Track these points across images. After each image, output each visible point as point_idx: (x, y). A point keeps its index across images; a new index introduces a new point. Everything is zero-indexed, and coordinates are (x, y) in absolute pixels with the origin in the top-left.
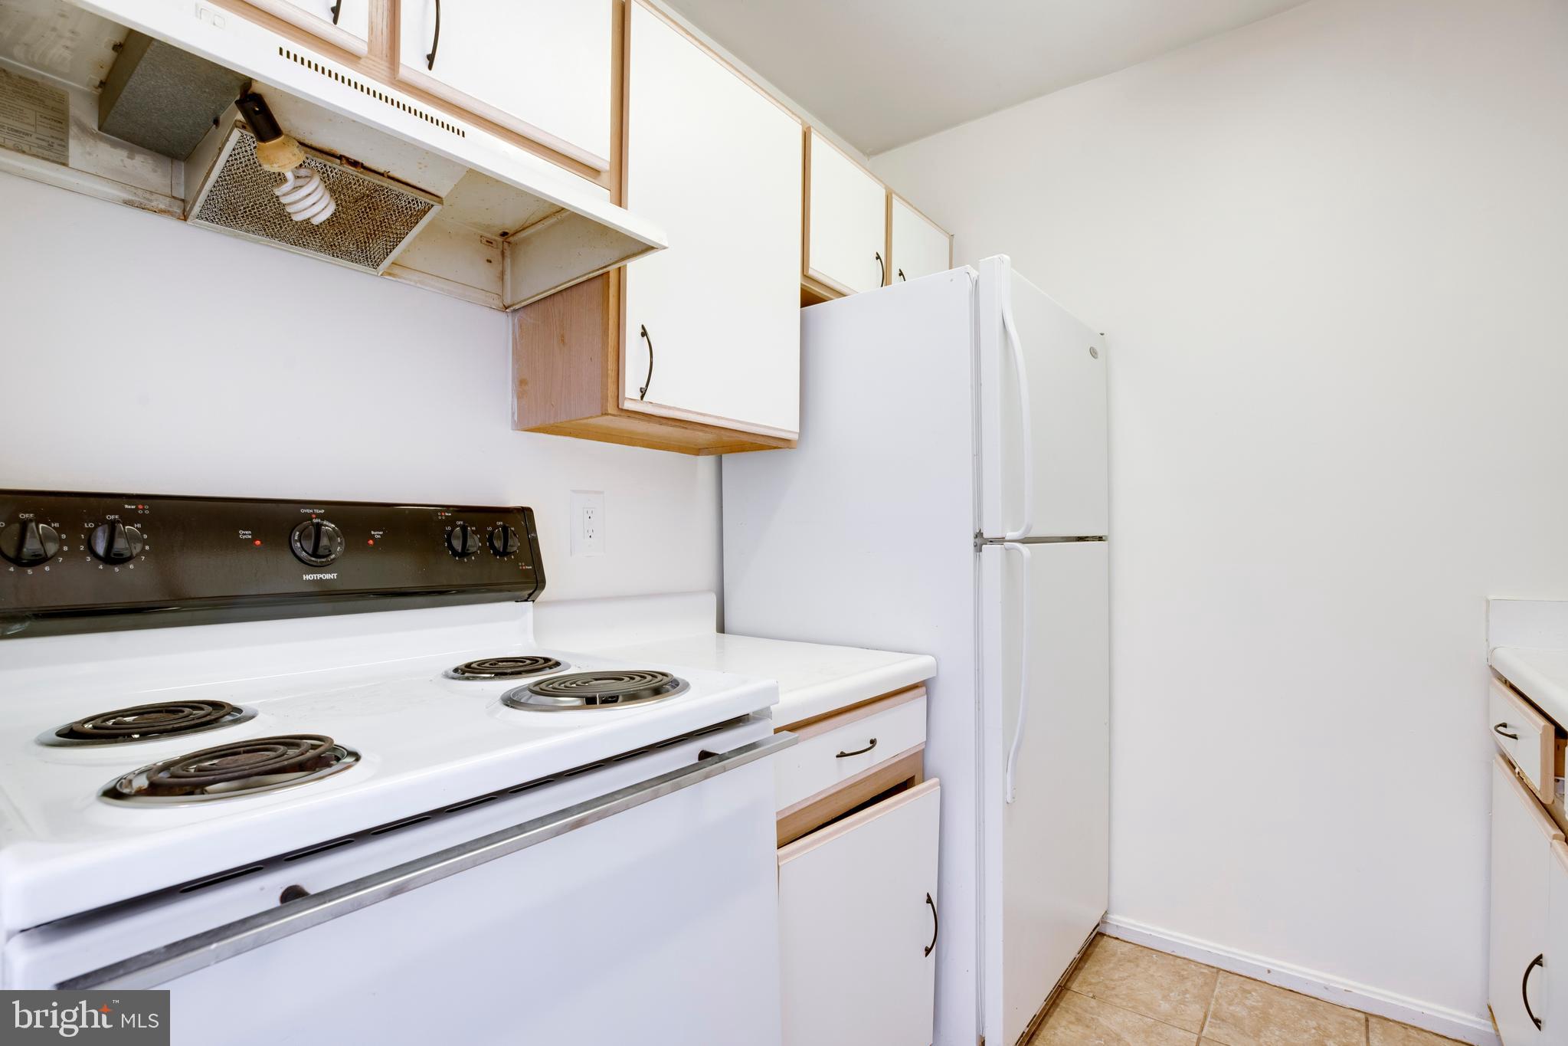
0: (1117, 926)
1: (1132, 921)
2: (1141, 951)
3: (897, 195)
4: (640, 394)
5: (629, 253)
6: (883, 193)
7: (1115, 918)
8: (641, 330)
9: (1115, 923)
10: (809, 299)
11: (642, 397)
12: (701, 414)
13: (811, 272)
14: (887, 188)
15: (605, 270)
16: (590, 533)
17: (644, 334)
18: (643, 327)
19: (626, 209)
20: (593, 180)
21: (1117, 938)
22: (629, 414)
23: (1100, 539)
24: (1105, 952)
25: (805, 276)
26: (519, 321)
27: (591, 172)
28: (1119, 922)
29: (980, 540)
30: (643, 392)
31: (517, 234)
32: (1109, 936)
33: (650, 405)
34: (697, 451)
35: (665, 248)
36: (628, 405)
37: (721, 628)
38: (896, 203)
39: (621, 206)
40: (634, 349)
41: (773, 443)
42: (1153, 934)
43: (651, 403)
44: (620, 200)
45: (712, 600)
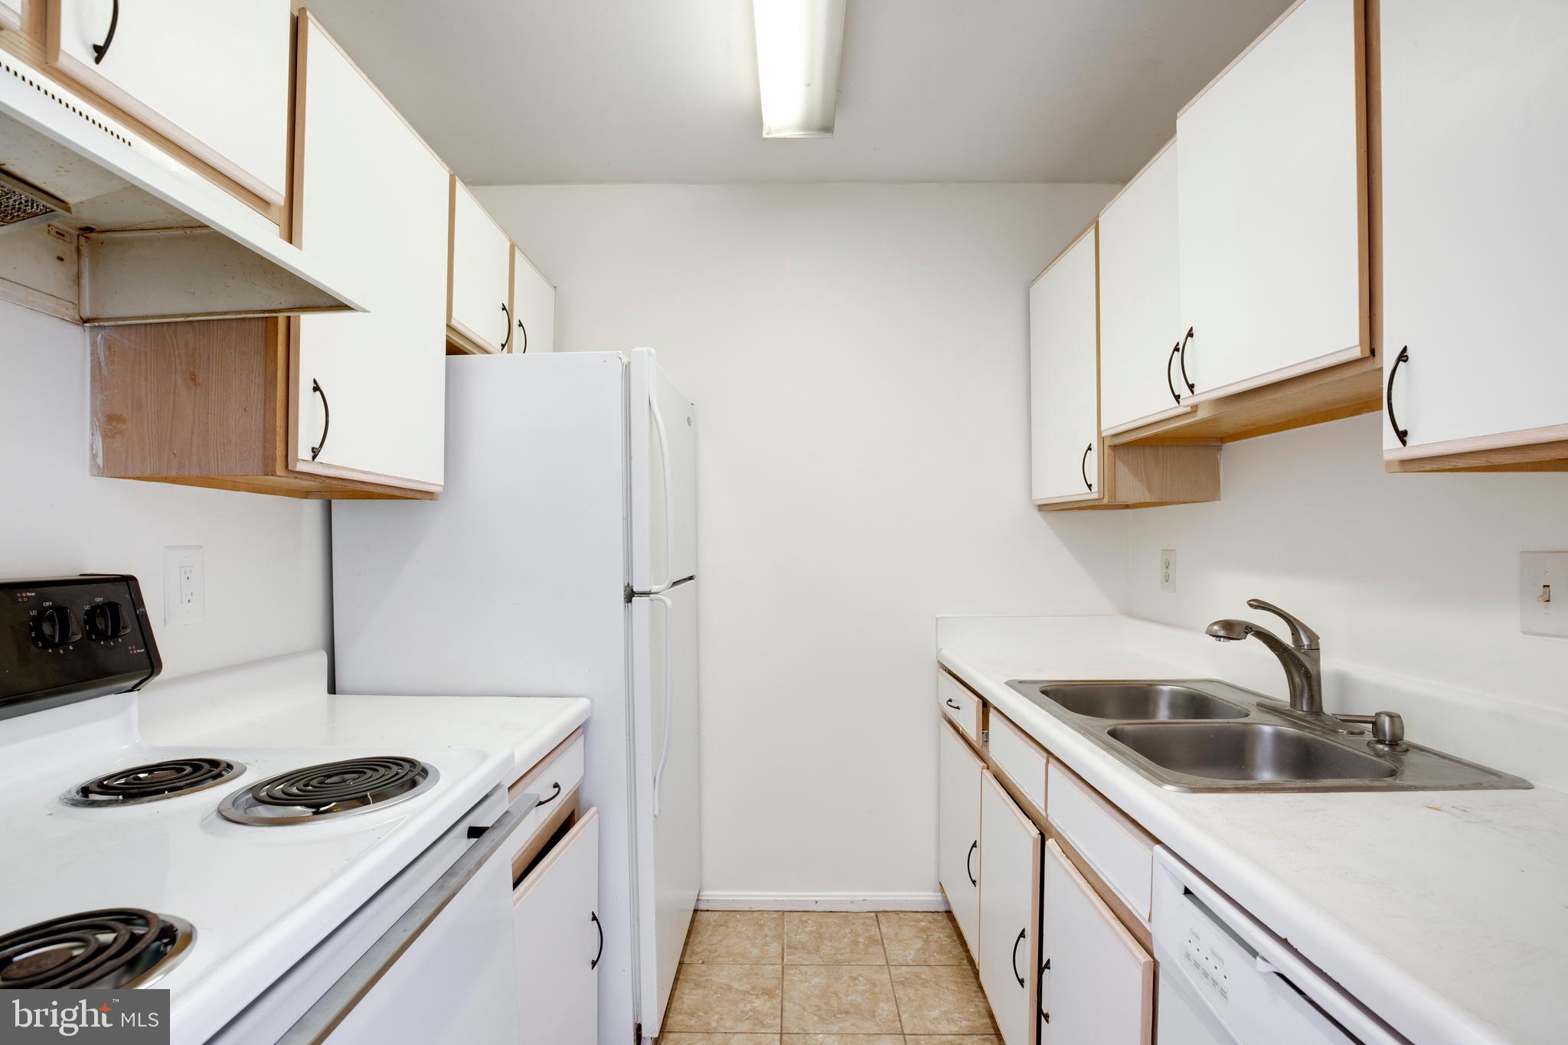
0: (707, 900)
1: (718, 893)
2: (728, 915)
3: (518, 247)
4: (312, 454)
5: (310, 304)
6: (508, 244)
7: (707, 894)
8: (312, 385)
9: (706, 898)
10: (452, 350)
11: (314, 457)
12: (364, 472)
13: (453, 323)
14: (510, 240)
15: (274, 315)
16: (190, 597)
17: (316, 388)
18: (315, 381)
19: (300, 247)
20: (264, 213)
21: (708, 910)
22: (296, 475)
23: (691, 578)
24: (702, 924)
25: (449, 327)
26: (104, 338)
27: (260, 202)
28: (708, 896)
29: (630, 595)
30: (315, 452)
31: (106, 233)
32: (701, 911)
33: (320, 465)
34: (306, 494)
35: (366, 311)
36: (301, 467)
37: (332, 689)
38: (518, 256)
39: (290, 241)
40: (307, 406)
41: (409, 494)
42: (735, 898)
43: (321, 463)
44: (290, 235)
45: (323, 658)
